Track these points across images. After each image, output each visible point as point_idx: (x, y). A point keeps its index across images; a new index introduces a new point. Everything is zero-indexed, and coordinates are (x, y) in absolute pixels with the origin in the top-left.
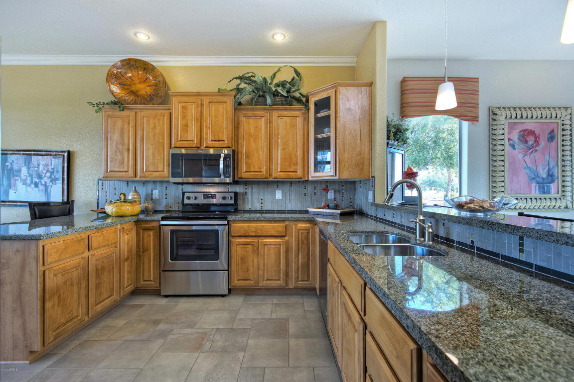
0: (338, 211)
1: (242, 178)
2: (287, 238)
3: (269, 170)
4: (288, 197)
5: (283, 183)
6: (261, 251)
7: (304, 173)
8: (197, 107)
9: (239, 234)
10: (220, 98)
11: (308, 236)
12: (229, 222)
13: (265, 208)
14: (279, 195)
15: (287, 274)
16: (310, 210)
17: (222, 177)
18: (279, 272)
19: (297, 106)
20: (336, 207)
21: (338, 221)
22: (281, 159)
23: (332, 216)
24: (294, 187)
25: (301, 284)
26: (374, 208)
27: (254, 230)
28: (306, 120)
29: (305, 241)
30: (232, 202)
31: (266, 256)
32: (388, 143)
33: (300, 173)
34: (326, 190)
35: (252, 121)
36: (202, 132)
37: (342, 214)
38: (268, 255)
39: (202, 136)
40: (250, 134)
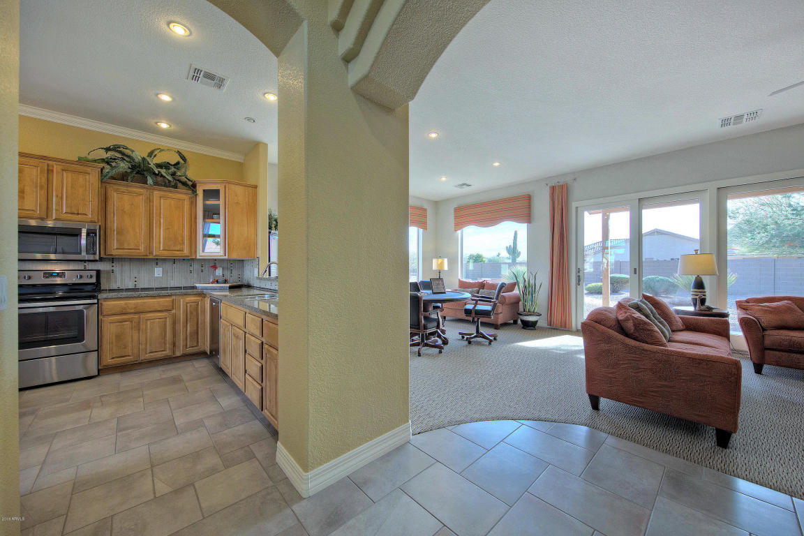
0: (228, 285)
1: (111, 255)
2: (173, 311)
3: (149, 248)
4: (170, 274)
5: (164, 260)
6: (143, 326)
7: (191, 252)
8: (42, 172)
9: (113, 312)
10: (81, 168)
11: (197, 308)
12: (98, 300)
13: (140, 286)
14: (158, 272)
15: (174, 345)
16: (197, 285)
17: (84, 253)
18: (165, 344)
19: (182, 189)
20: (226, 282)
21: (227, 293)
22: (165, 238)
23: (222, 289)
24: (177, 265)
25: (189, 350)
26: (258, 281)
27: (134, 306)
28: (193, 203)
29: (194, 313)
30: (94, 280)
31: (149, 331)
32: (270, 233)
33: (186, 252)
34: (215, 267)
35: (126, 198)
36: (50, 201)
37: (231, 288)
38: (151, 329)
39: (50, 206)
40: (123, 210)
